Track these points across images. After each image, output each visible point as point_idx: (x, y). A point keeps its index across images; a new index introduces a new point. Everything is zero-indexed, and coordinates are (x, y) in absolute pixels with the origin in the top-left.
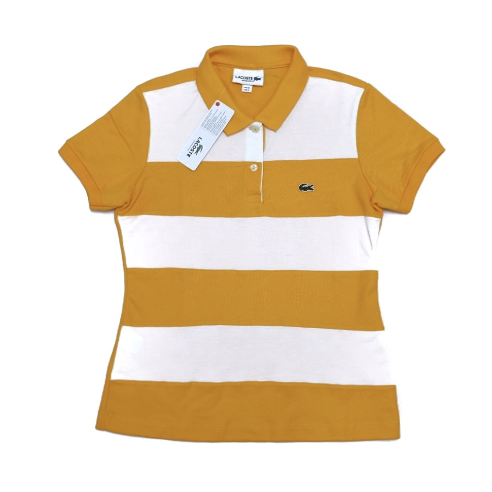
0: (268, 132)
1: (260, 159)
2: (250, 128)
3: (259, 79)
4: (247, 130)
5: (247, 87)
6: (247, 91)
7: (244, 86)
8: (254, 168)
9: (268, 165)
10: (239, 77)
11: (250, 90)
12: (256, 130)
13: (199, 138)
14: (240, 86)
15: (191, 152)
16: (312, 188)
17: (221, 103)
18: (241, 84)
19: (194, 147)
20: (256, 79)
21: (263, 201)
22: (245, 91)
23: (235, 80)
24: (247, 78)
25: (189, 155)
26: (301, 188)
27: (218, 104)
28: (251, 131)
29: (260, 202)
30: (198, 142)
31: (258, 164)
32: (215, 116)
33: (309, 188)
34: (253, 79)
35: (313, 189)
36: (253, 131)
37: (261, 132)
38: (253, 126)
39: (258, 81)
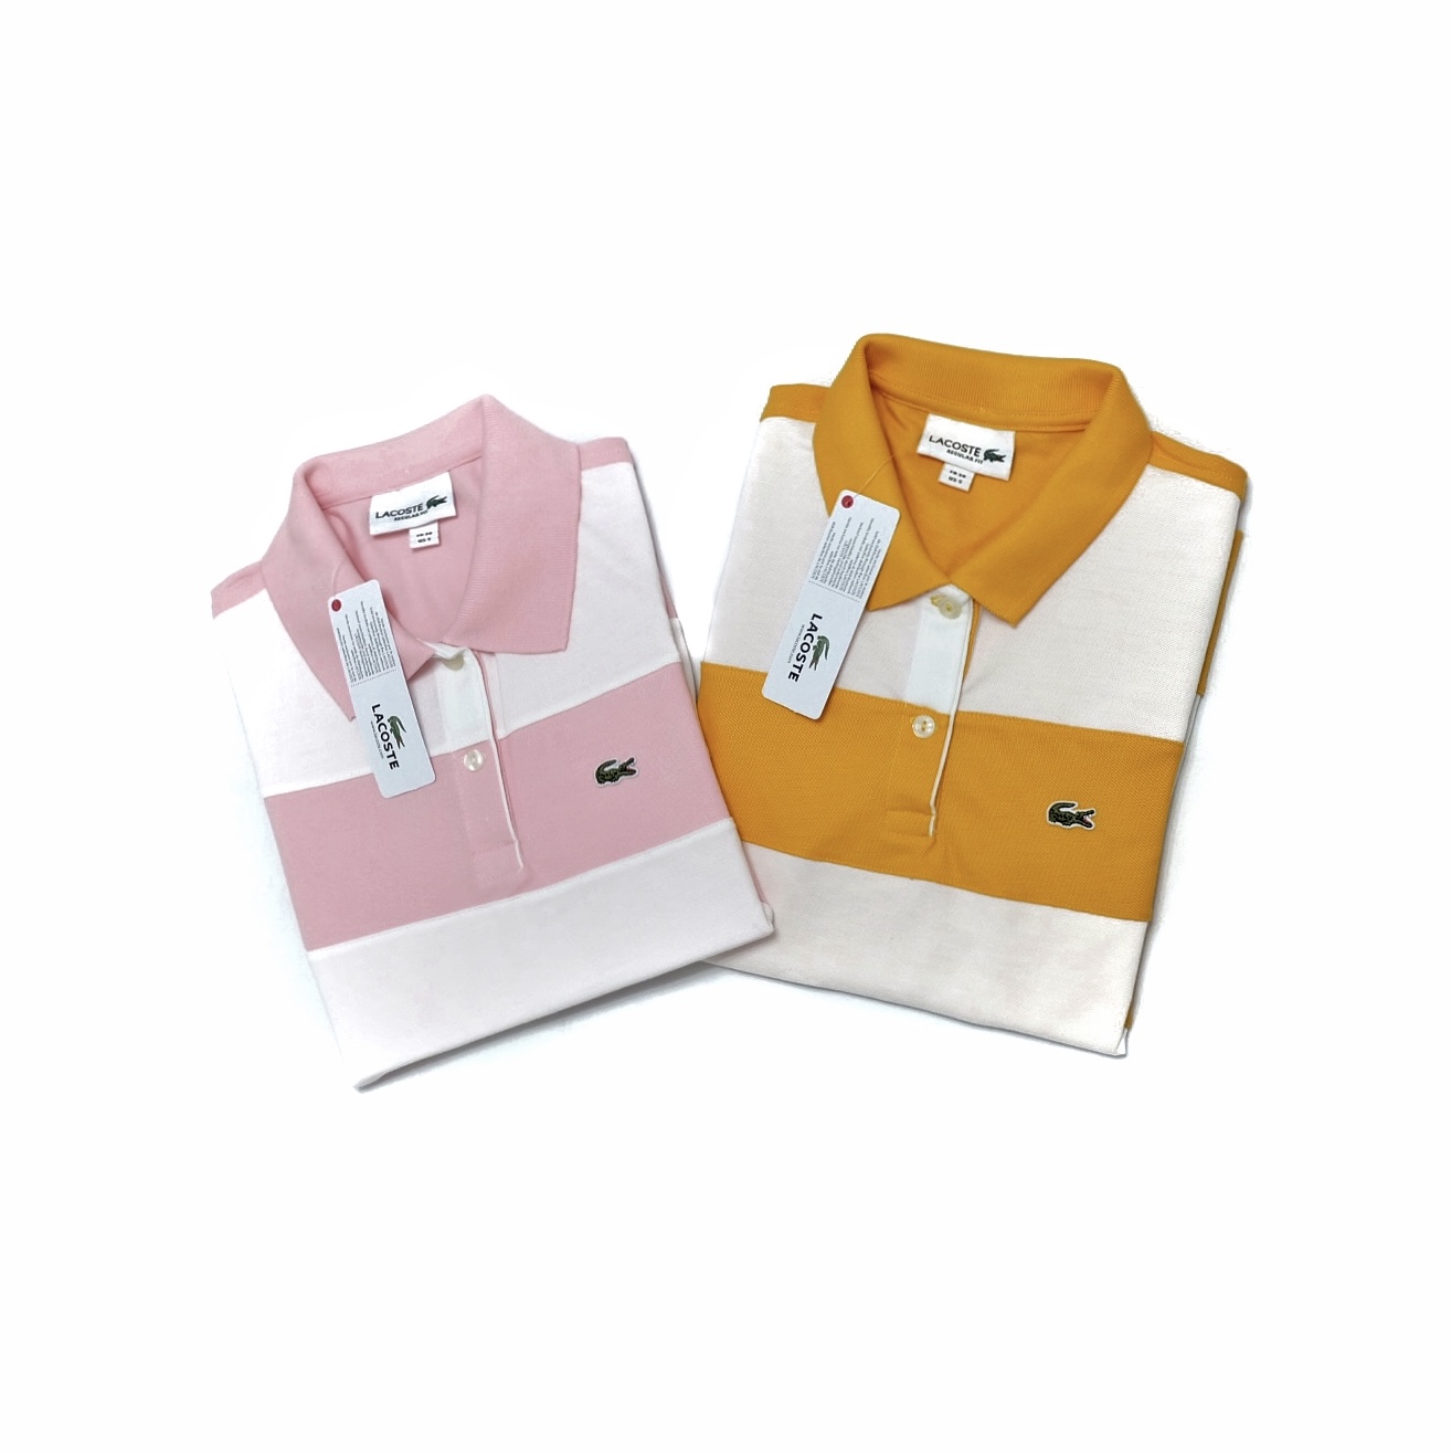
0: (989, 627)
1: (947, 706)
2: (932, 599)
3: (1000, 459)
4: (925, 602)
5: (959, 472)
6: (956, 485)
7: (947, 467)
8: (924, 728)
9: (965, 726)
10: (941, 440)
11: (965, 485)
12: (950, 609)
13: (815, 616)
14: (937, 465)
15: (799, 664)
16: (1088, 819)
17: (859, 499)
18: (943, 462)
19: (805, 647)
20: (991, 456)
21: (935, 834)
22: (952, 483)
23: (924, 448)
24: (964, 447)
25: (794, 676)
26: (1056, 815)
27: (848, 502)
28: (936, 609)
29: (926, 834)
30: (814, 628)
31: (940, 719)
32: (847, 538)
33: (1080, 818)
34: (981, 456)
35: (1089, 825)
36: (942, 612)
37: (965, 618)
38: (944, 596)
39: (996, 463)
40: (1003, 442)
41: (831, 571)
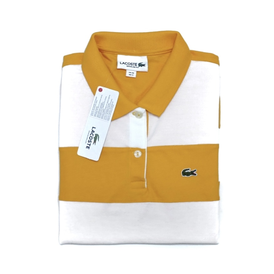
0: (151, 117)
1: (144, 146)
2: (133, 113)
3: (144, 65)
4: (131, 115)
5: (131, 72)
6: (132, 76)
7: (128, 71)
8: (137, 154)
9: (152, 151)
10: (123, 63)
11: (135, 76)
12: (139, 115)
13: (93, 127)
14: (124, 71)
15: (89, 143)
16: (195, 173)
17: (104, 88)
18: (125, 70)
19: (91, 138)
20: (141, 65)
21: (147, 187)
22: (130, 76)
23: (120, 66)
24: (132, 64)
25: (88, 147)
26: (184, 173)
27: (101, 90)
28: (134, 116)
29: (144, 188)
30: (93, 131)
31: (142, 151)
32: (101, 102)
33: (192, 173)
34: (138, 66)
35: (195, 174)
36: (137, 117)
37: (144, 118)
38: (137, 112)
39: (143, 67)
40: (144, 60)
41: (98, 112)
